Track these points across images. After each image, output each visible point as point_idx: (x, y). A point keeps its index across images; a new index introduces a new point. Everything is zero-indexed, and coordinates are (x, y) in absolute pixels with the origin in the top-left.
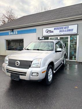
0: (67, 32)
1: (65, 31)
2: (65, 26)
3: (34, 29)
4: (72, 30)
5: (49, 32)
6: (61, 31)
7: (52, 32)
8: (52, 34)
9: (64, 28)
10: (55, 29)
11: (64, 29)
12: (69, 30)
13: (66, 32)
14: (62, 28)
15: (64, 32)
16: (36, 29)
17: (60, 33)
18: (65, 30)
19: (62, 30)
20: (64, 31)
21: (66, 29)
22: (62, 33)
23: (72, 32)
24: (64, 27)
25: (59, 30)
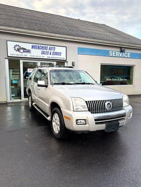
0: (54, 56)
4: (59, 54)
5: (22, 51)
6: (43, 53)
7: (29, 51)
8: (28, 55)
9: (48, 48)
10: (33, 47)
11: (48, 51)
12: (57, 54)
13: (51, 56)
14: (46, 48)
15: (49, 55)
17: (43, 55)
18: (50, 51)
19: (46, 51)
20: (49, 53)
21: (52, 51)
22: (46, 57)
23: (60, 57)
24: (49, 46)
25: (41, 50)
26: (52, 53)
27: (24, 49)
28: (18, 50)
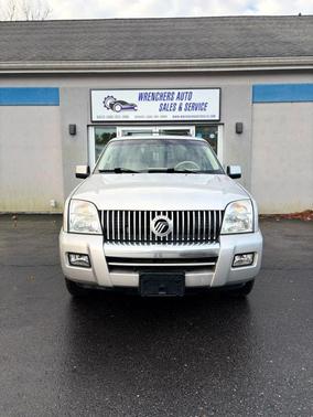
0: (188, 113)
1: (180, 108)
2: (181, 91)
3: (46, 89)
4: (203, 106)
5: (118, 108)
6: (163, 108)
7: (132, 107)
8: (131, 116)
9: (175, 96)
10: (140, 98)
11: (175, 101)
12: (195, 107)
13: (183, 113)
14: (170, 97)
15: (177, 113)
16: (57, 89)
17: (164, 113)
18: (178, 102)
19: (170, 102)
20: (177, 107)
21: (184, 102)
22: (169, 116)
23: (203, 113)
24: (176, 92)
25: (159, 102)
26: (183, 107)
27: (123, 103)
28: (112, 106)
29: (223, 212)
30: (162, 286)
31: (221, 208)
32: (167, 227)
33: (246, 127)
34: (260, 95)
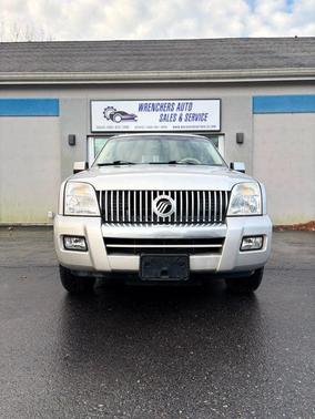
0: (188, 123)
1: (180, 119)
2: (181, 102)
3: (47, 100)
4: (203, 117)
5: (118, 118)
6: (164, 118)
7: (132, 118)
8: (131, 126)
9: (175, 107)
10: (141, 108)
11: (175, 112)
12: (195, 117)
13: (183, 123)
14: (170, 108)
15: (177, 123)
16: (57, 101)
17: (164, 123)
18: (179, 113)
19: (170, 113)
20: (177, 118)
21: (184, 113)
22: (170, 126)
23: (203, 123)
24: (176, 102)
25: (159, 113)
26: (184, 117)
27: (123, 113)
28: (112, 117)
29: (229, 193)
30: (165, 269)
31: (227, 189)
32: (169, 208)
33: (247, 137)
34: (261, 106)
